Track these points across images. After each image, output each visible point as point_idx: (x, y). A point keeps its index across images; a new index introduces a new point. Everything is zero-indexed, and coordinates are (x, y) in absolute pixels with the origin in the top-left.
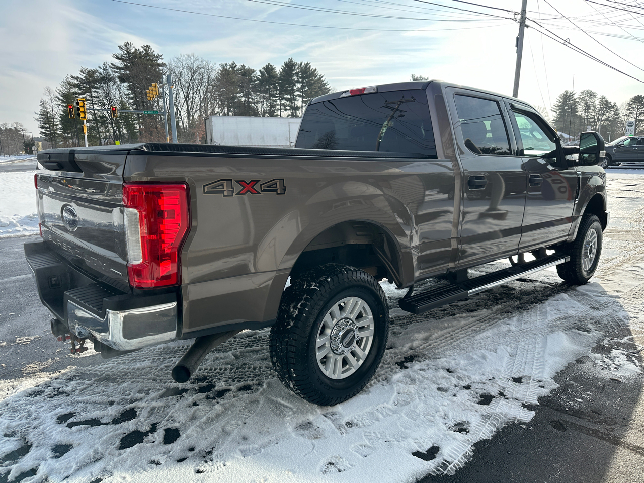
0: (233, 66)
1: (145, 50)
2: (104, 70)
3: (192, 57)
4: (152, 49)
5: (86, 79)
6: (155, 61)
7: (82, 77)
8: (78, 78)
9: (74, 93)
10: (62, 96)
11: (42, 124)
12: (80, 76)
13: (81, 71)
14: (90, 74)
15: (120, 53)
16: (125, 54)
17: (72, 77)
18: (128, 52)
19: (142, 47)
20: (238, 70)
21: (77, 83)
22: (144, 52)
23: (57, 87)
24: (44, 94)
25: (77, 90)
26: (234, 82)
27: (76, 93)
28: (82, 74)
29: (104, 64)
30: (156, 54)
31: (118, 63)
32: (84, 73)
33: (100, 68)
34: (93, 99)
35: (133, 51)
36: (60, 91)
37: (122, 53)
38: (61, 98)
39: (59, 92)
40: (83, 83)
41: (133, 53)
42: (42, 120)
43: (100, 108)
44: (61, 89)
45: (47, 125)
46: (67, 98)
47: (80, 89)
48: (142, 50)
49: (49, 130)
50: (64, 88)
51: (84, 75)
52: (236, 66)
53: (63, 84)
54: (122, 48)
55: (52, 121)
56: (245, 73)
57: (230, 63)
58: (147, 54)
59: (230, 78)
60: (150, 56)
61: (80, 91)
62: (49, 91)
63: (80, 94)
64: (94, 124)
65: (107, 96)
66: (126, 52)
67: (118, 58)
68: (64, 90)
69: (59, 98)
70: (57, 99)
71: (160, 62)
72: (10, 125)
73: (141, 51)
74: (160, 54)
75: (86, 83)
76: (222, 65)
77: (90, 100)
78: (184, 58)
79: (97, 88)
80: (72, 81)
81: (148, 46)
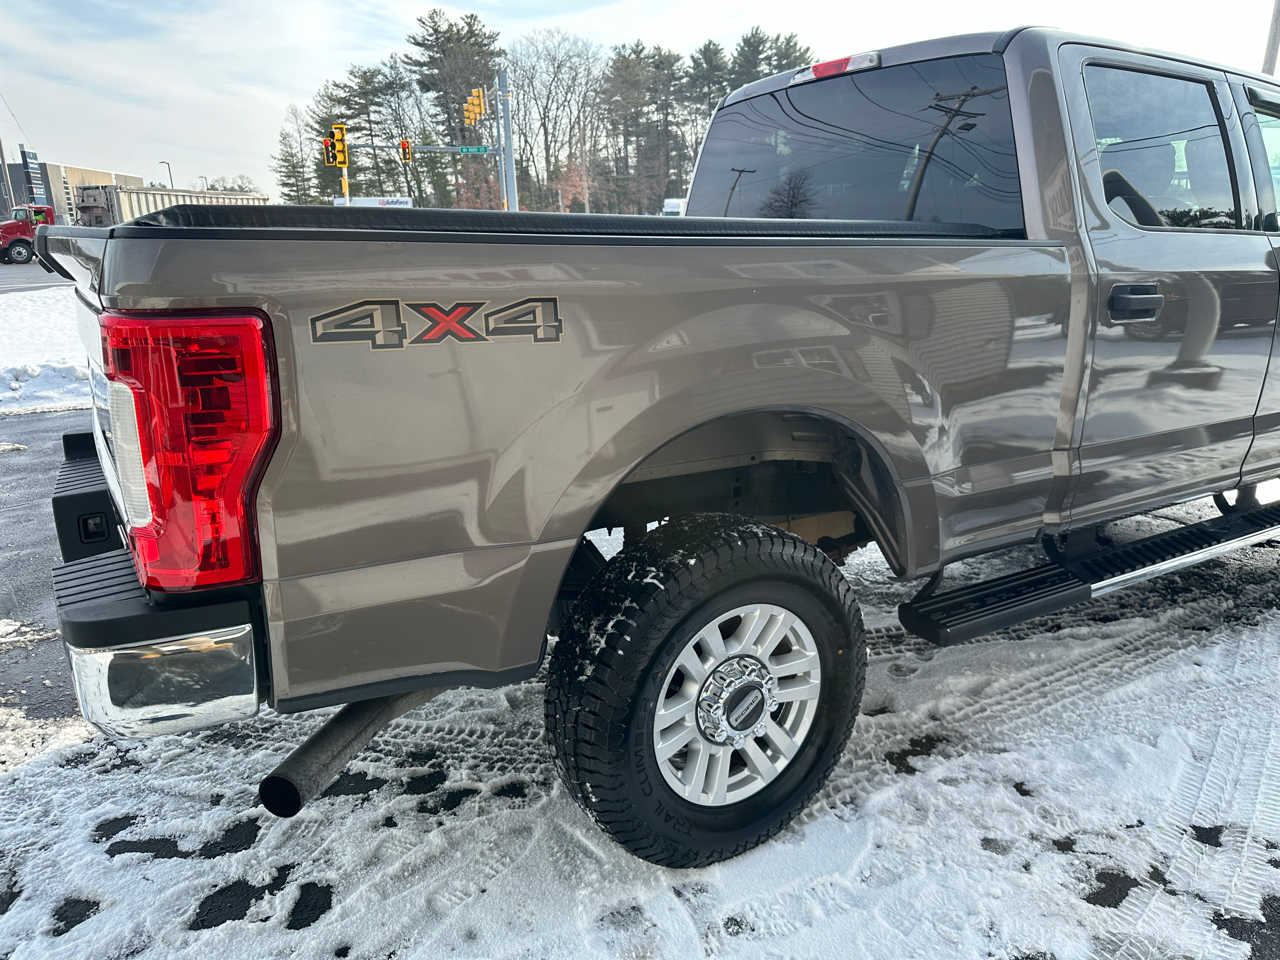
0: (638, 51)
1: (469, 24)
2: (391, 68)
3: (556, 34)
4: (479, 22)
5: (360, 87)
6: (486, 45)
7: (353, 85)
8: (346, 86)
9: (339, 117)
10: (317, 122)
11: (284, 179)
12: (349, 83)
13: (352, 73)
14: (367, 77)
15: (420, 32)
16: (431, 35)
17: (336, 85)
18: (436, 31)
19: (462, 19)
20: (648, 57)
21: (343, 95)
22: (466, 29)
23: (309, 105)
24: (287, 120)
25: (343, 110)
26: (638, 82)
27: (342, 116)
28: (352, 78)
29: (392, 57)
30: (487, 31)
31: (419, 54)
32: (355, 77)
33: (386, 65)
34: (373, 126)
35: (445, 27)
36: (314, 113)
37: (425, 33)
38: (316, 126)
39: (312, 114)
40: (355, 97)
41: (445, 33)
42: (283, 169)
43: (384, 144)
44: (316, 109)
45: (292, 181)
46: (327, 128)
47: (349, 108)
48: (461, 24)
49: (295, 188)
50: (321, 108)
51: (357, 80)
52: (644, 48)
53: (319, 99)
54: (424, 23)
55: (299, 172)
56: (661, 62)
57: (631, 43)
58: (471, 33)
59: (630, 74)
60: (476, 35)
61: (349, 113)
62: (295, 113)
63: (349, 117)
64: (374, 175)
65: (398, 119)
66: (431, 31)
67: (417, 44)
68: (322, 112)
69: (311, 127)
70: (308, 129)
71: (494, 46)
72: (231, 181)
73: (460, 27)
74: (496, 30)
75: (360, 95)
76: (616, 49)
77: (366, 129)
78: (541, 38)
79: (380, 104)
80: (335, 93)
81: (472, 16)
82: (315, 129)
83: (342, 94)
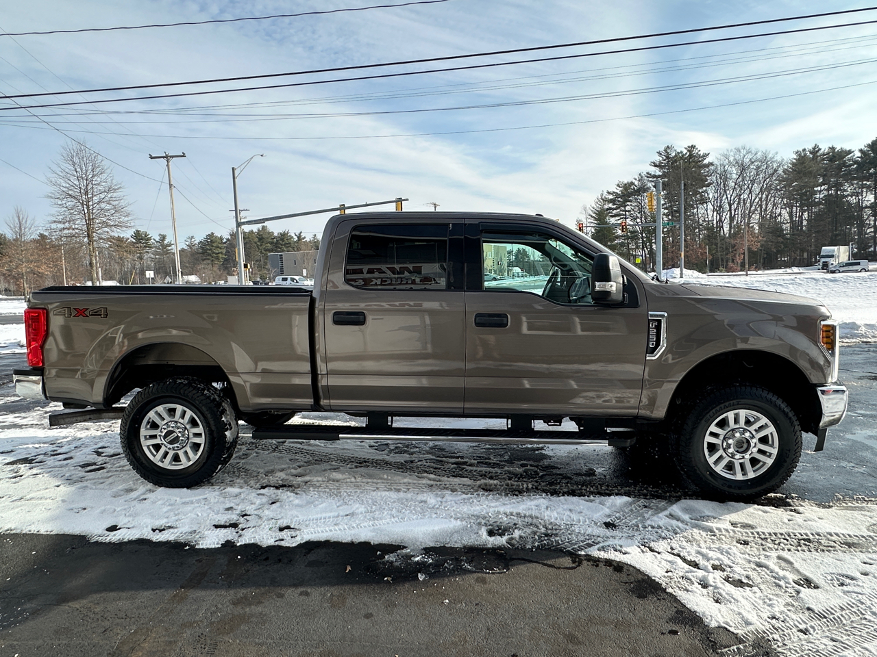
0: (815, 151)
1: (688, 151)
2: (639, 181)
4: (697, 149)
5: (622, 193)
6: (700, 161)
7: (618, 191)
8: (614, 192)
9: (607, 210)
10: (595, 213)
12: (616, 191)
13: (618, 185)
14: (627, 187)
15: (658, 159)
16: (664, 160)
17: (609, 193)
18: (668, 157)
19: (686, 148)
20: (824, 155)
22: (688, 153)
23: (592, 205)
24: (581, 213)
25: (611, 205)
26: (810, 172)
27: (610, 209)
28: (618, 188)
29: (640, 175)
30: (701, 153)
31: (658, 172)
32: (620, 187)
33: (636, 179)
34: (627, 213)
35: (673, 154)
37: (661, 159)
38: (594, 215)
39: (592, 209)
40: (618, 198)
41: (673, 157)
44: (595, 207)
46: (601, 216)
47: (614, 204)
48: (685, 151)
50: (598, 205)
51: (620, 189)
52: (820, 149)
53: (597, 200)
54: (661, 154)
56: (834, 157)
57: (810, 147)
58: (691, 156)
59: (805, 167)
60: (694, 156)
61: (615, 206)
62: (585, 209)
63: (614, 209)
64: (624, 240)
65: (641, 209)
66: (665, 158)
67: (655, 166)
68: (598, 207)
69: (592, 216)
71: (706, 162)
73: (684, 153)
74: (707, 152)
75: (621, 197)
76: (797, 153)
77: (623, 215)
78: (732, 154)
79: (631, 201)
80: (607, 197)
81: (692, 146)
82: (593, 217)
83: (611, 197)
